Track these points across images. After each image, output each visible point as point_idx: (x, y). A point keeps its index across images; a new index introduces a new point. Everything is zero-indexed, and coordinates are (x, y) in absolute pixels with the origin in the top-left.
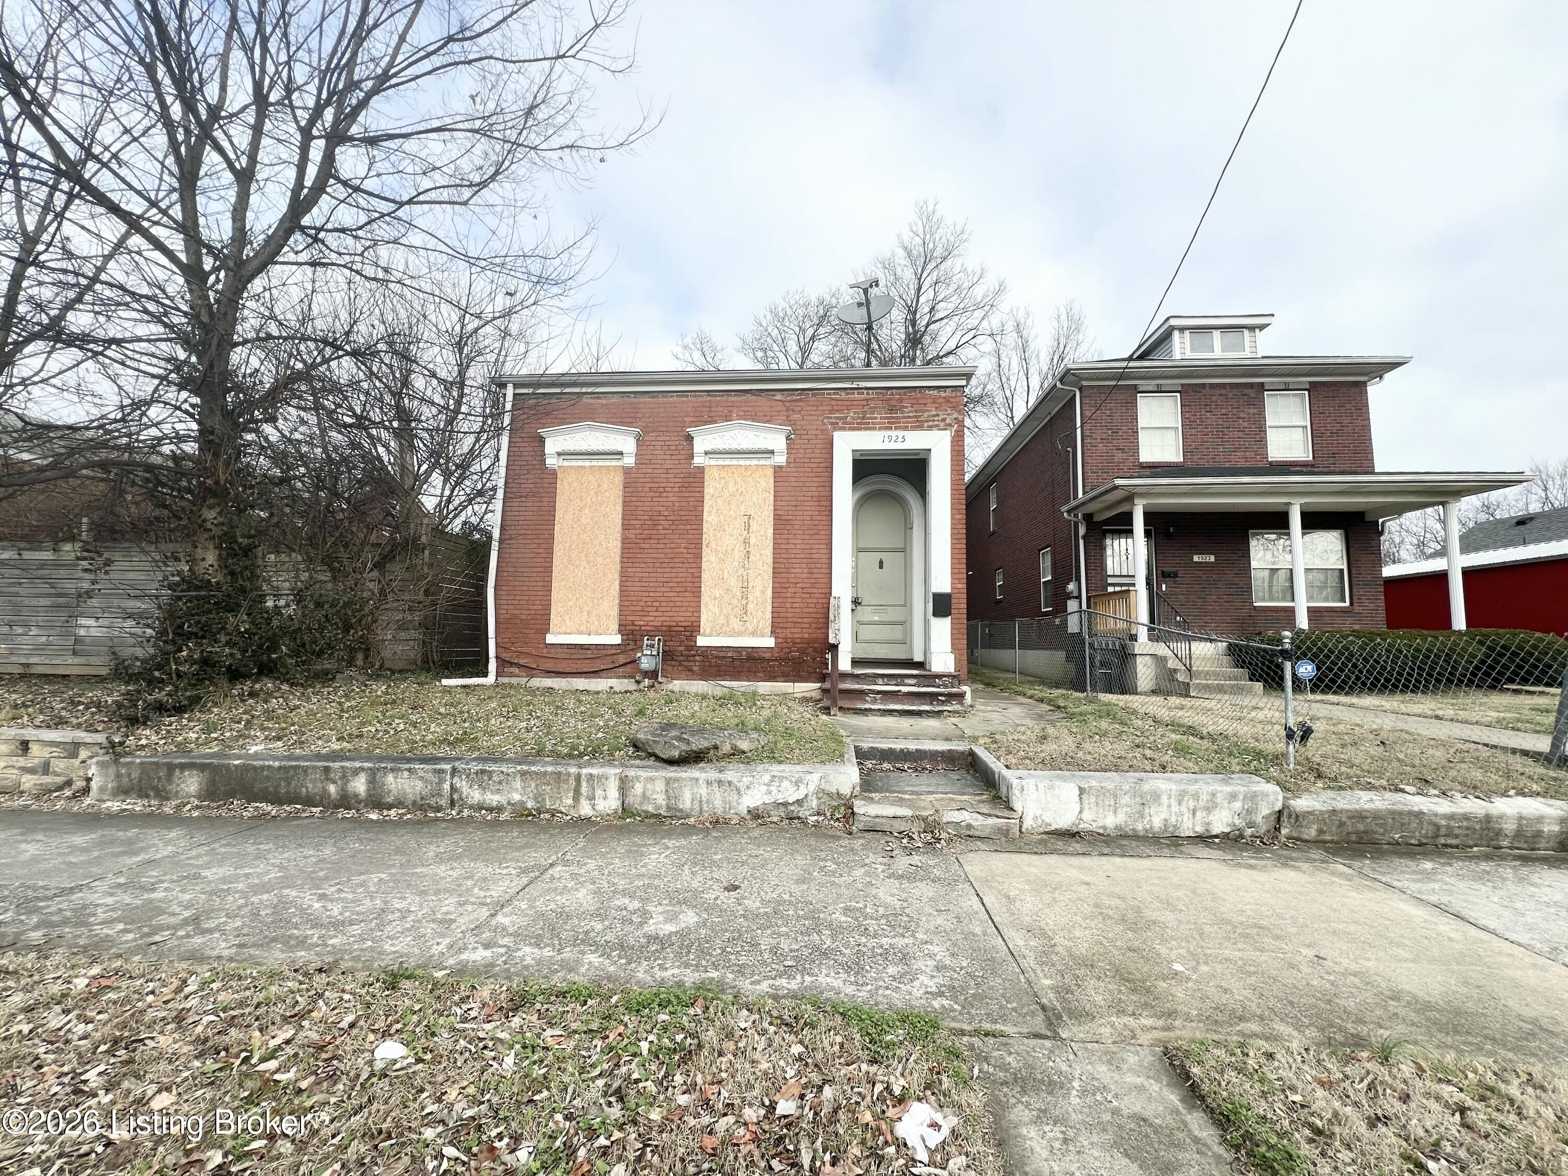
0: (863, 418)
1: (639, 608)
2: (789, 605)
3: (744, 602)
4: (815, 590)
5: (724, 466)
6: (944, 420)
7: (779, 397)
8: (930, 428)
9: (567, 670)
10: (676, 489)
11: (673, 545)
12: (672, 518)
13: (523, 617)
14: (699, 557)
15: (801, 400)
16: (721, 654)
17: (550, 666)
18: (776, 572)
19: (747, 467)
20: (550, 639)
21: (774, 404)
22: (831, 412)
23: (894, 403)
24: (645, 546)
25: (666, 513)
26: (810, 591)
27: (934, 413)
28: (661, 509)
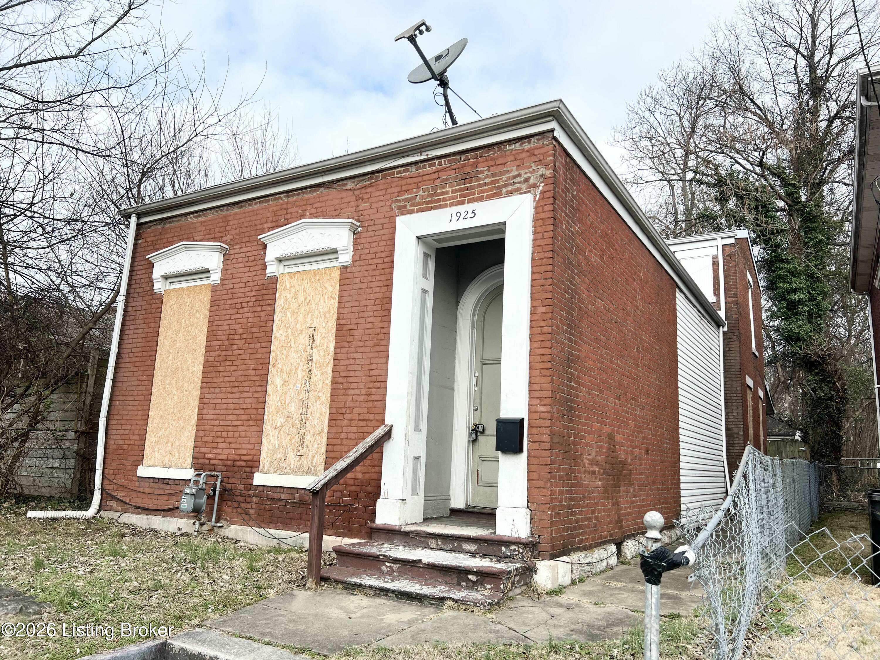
0: (434, 195)
1: (210, 439)
2: (343, 436)
3: (301, 432)
4: (371, 417)
5: (294, 273)
6: (527, 180)
7: (350, 185)
8: (510, 193)
9: (151, 506)
10: (251, 304)
11: (244, 367)
12: (245, 336)
13: (126, 447)
14: (264, 379)
15: (371, 185)
16: (276, 496)
17: (138, 501)
18: (334, 395)
19: (315, 272)
20: (142, 471)
21: (344, 194)
22: (400, 193)
23: (468, 169)
24: (221, 369)
25: (240, 331)
26: (366, 417)
27: (515, 173)
28: (237, 327)
